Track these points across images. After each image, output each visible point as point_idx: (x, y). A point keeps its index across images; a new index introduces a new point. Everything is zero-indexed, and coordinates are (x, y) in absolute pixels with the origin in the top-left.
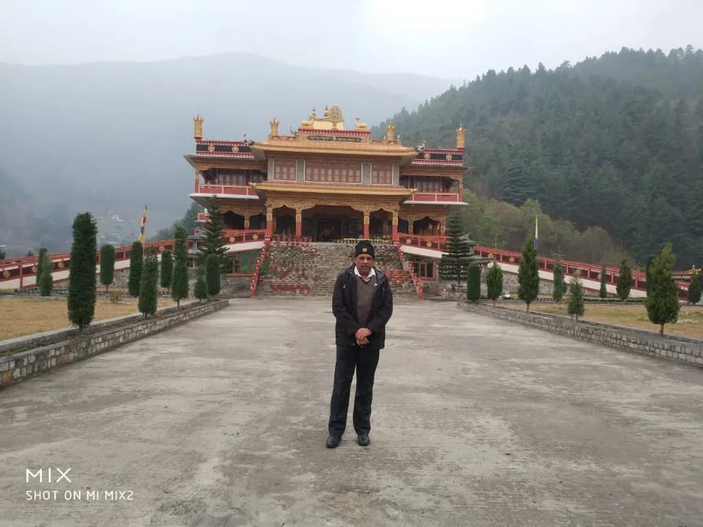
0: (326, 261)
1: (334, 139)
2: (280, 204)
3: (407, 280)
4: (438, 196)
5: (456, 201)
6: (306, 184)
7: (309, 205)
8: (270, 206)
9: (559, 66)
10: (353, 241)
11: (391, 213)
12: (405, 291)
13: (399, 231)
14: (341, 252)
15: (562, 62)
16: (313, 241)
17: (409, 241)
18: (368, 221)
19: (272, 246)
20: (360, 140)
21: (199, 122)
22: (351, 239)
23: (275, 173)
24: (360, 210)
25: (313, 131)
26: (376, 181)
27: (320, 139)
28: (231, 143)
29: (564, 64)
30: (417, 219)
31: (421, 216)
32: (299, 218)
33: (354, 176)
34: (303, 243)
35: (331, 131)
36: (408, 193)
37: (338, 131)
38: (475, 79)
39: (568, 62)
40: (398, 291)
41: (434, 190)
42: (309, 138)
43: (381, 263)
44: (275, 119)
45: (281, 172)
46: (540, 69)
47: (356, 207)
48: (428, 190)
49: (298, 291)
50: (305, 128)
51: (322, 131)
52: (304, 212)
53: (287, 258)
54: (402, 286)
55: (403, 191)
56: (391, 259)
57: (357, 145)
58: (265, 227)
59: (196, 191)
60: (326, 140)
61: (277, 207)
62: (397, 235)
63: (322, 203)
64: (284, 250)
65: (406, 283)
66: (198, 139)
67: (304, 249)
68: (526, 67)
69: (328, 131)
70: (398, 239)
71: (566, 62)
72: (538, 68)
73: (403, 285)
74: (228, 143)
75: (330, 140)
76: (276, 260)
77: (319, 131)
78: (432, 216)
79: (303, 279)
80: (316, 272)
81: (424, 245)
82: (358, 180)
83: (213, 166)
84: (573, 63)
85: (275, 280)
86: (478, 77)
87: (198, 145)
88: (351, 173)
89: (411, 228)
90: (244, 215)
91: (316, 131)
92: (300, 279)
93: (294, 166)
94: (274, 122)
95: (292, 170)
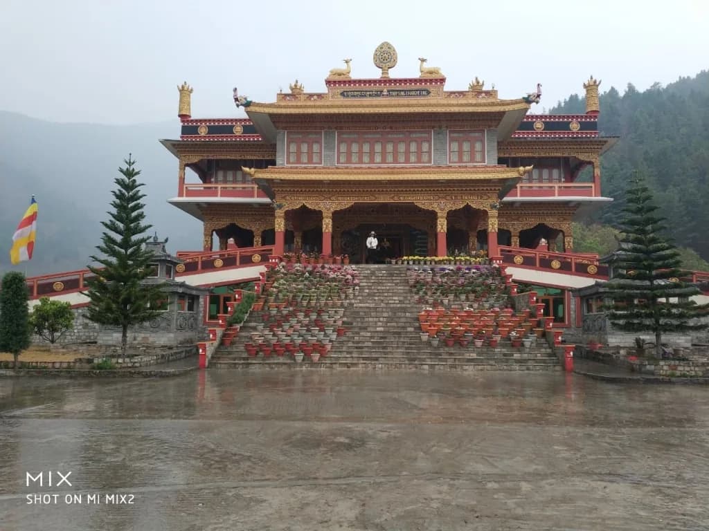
0: (369, 295)
2: (295, 203)
3: (532, 332)
4: (560, 187)
5: (591, 196)
6: (337, 168)
7: (346, 203)
8: (280, 207)
9: (649, 88)
10: (419, 261)
11: (485, 212)
12: (532, 357)
13: (500, 243)
14: (398, 279)
15: (652, 84)
16: (351, 262)
18: (445, 227)
19: (278, 271)
20: (429, 93)
21: (185, 92)
22: (416, 257)
23: (289, 153)
24: (430, 209)
25: (350, 82)
26: (456, 159)
27: (361, 96)
28: (232, 120)
29: (654, 86)
30: (525, 228)
31: (531, 223)
32: (327, 225)
34: (332, 266)
35: (380, 82)
37: (390, 81)
38: (556, 106)
39: (658, 83)
40: (517, 356)
41: (550, 180)
42: (342, 94)
43: (472, 296)
44: (297, 82)
45: (299, 153)
46: (629, 90)
47: (423, 202)
48: (540, 180)
49: (300, 357)
50: (337, 78)
51: (365, 82)
52: (337, 215)
53: (300, 291)
54: (523, 345)
56: (489, 290)
57: (422, 100)
58: (274, 243)
59: (181, 195)
60: (370, 95)
61: (290, 208)
63: (367, 200)
64: (298, 276)
65: (533, 338)
66: (183, 117)
67: (332, 275)
68: (613, 89)
69: (375, 82)
71: (656, 84)
72: (627, 89)
73: (527, 343)
74: (227, 120)
75: (377, 95)
76: (281, 296)
77: (360, 82)
78: (550, 222)
79: (316, 330)
80: (344, 315)
83: (206, 156)
84: (664, 85)
85: (260, 334)
86: (560, 104)
87: (183, 127)
88: (413, 147)
90: (253, 229)
91: (355, 82)
92: (308, 330)
93: (318, 142)
94: (296, 86)
95: (316, 147)
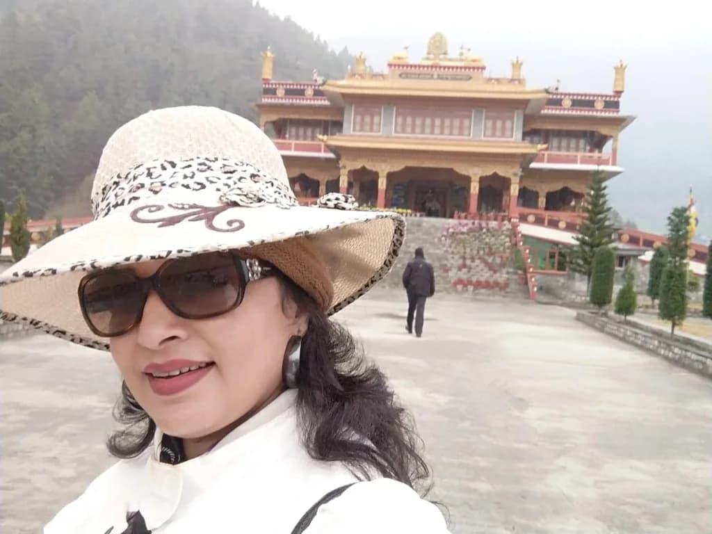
1: (435, 76)
17: (531, 218)
33: (461, 128)
36: (533, 151)
55: (526, 148)
62: (515, 209)
70: (517, 215)
81: (554, 224)
82: (466, 132)
89: (542, 201)
